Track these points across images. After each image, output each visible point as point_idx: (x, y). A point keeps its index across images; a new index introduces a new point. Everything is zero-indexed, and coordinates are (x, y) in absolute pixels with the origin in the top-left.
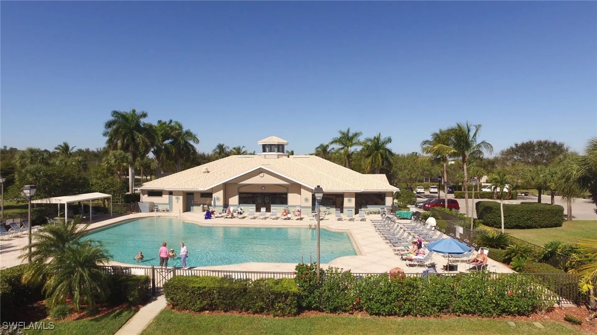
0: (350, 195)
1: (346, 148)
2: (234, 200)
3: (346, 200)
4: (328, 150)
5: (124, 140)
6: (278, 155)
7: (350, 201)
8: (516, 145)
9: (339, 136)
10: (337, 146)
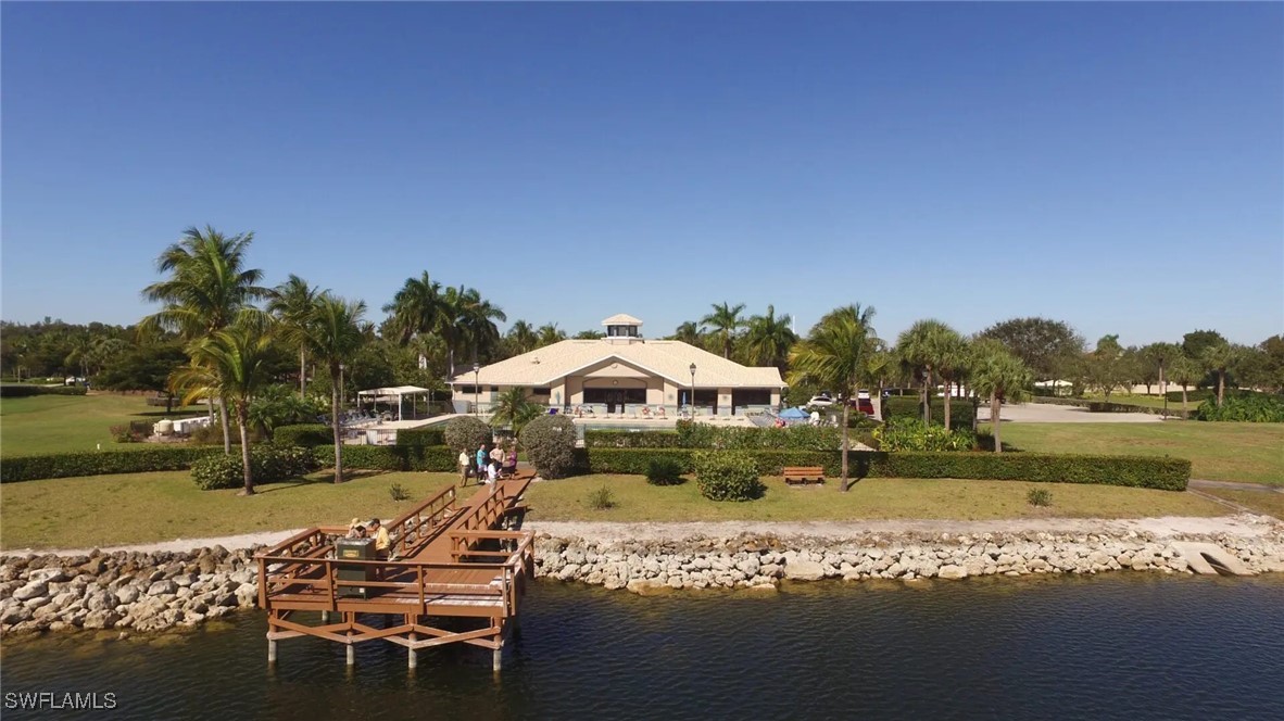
0: (725, 390)
1: (724, 329)
2: (578, 398)
3: (720, 396)
4: (697, 331)
5: (422, 318)
6: (631, 340)
7: (725, 398)
8: (998, 324)
9: (714, 312)
10: (711, 328)
